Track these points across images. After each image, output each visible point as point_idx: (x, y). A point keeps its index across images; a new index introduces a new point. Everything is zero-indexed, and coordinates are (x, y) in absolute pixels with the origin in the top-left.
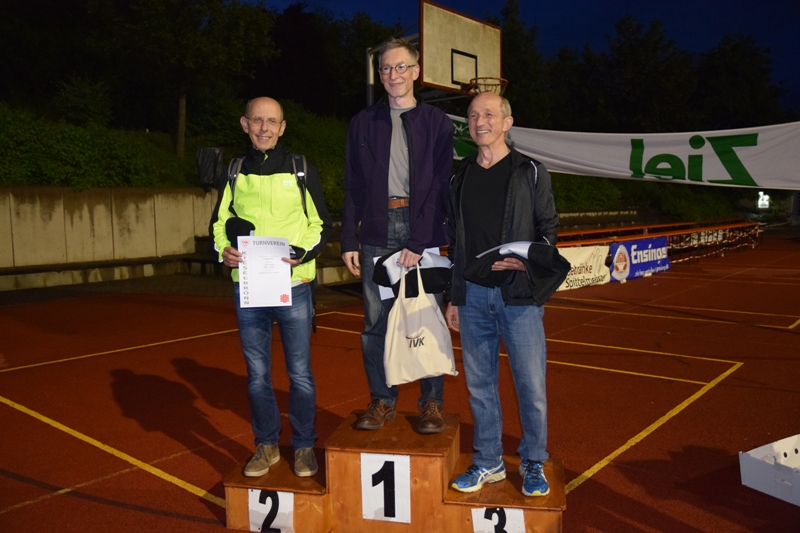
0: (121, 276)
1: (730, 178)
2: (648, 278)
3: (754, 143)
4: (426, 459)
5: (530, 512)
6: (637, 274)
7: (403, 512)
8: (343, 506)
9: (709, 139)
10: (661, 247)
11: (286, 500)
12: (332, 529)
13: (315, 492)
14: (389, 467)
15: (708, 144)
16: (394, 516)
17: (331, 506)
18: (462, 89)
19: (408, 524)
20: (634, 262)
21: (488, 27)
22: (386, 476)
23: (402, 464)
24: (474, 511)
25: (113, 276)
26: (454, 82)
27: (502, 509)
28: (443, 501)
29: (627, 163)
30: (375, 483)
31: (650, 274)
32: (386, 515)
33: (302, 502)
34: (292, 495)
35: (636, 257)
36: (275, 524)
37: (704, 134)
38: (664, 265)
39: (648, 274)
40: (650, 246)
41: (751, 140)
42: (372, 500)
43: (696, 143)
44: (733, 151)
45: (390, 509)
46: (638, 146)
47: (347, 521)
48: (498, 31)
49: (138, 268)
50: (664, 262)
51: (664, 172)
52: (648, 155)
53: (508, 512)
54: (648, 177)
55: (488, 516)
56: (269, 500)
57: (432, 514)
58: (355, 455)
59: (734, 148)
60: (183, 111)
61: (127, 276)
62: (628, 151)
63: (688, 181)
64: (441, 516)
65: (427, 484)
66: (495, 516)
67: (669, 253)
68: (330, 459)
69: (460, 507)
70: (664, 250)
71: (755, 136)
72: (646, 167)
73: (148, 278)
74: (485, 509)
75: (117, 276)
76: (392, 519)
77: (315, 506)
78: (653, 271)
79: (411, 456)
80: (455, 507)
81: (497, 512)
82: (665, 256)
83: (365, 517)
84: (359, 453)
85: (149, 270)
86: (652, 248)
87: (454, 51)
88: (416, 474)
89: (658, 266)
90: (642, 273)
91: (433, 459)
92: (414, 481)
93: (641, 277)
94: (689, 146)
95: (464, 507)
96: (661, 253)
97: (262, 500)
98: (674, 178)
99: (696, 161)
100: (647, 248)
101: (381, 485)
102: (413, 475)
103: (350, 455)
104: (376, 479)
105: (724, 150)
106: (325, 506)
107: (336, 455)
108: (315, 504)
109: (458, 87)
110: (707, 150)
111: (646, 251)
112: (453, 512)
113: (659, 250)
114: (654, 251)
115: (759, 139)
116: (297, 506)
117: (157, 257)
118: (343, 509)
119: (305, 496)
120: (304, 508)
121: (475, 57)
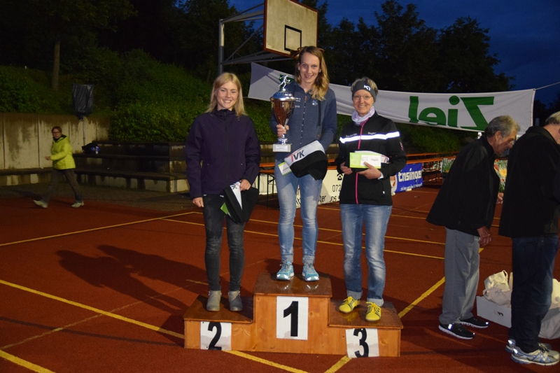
0: (12, 183)
1: (476, 126)
2: (409, 192)
3: (492, 103)
4: (319, 300)
5: (382, 331)
6: (402, 189)
7: (303, 333)
8: (264, 331)
9: (463, 99)
10: (418, 170)
11: (227, 328)
12: (256, 345)
13: (246, 322)
14: (295, 305)
15: (461, 102)
16: (297, 335)
17: (256, 332)
18: (291, 55)
19: (305, 341)
20: (400, 180)
21: (309, 10)
22: (293, 310)
23: (303, 303)
24: (347, 331)
25: (6, 183)
26: (286, 49)
27: (364, 329)
28: (328, 325)
29: (407, 113)
30: (286, 315)
31: (411, 190)
32: (292, 335)
33: (236, 329)
34: (230, 324)
35: (401, 177)
36: (218, 344)
37: (460, 95)
38: (419, 183)
39: (409, 189)
40: (411, 170)
41: (489, 101)
42: (283, 326)
43: (454, 101)
44: (478, 108)
45: (294, 332)
46: (414, 101)
47: (266, 340)
48: (316, 13)
49: (26, 176)
50: (419, 181)
51: (432, 119)
52: (421, 107)
53: (368, 331)
54: (421, 122)
55: (356, 334)
56: (215, 329)
57: (321, 334)
58: (273, 298)
59: (479, 106)
60: (58, 55)
61: (17, 183)
62: (408, 103)
63: (447, 127)
64: (327, 335)
65: (318, 315)
66: (360, 334)
67: (423, 174)
68: (257, 300)
69: (338, 329)
70: (420, 172)
71: (492, 98)
72: (420, 115)
73: (34, 184)
74: (354, 329)
75: (9, 183)
76: (295, 338)
77: (246, 331)
78: (412, 187)
79: (309, 297)
80: (336, 329)
81: (361, 331)
82: (420, 177)
83: (278, 337)
84: (276, 296)
85: (34, 179)
86: (412, 171)
87: (286, 27)
88: (312, 309)
89: (416, 183)
90: (405, 188)
91: (323, 299)
92: (310, 314)
93: (404, 191)
94: (449, 103)
95: (341, 329)
96: (417, 175)
97: (210, 329)
98: (438, 124)
99: (453, 113)
100: (409, 171)
101: (289, 317)
102: (310, 309)
103: (270, 298)
104: (286, 313)
105: (472, 107)
106: (252, 331)
107: (261, 298)
108: (245, 329)
109: (289, 53)
110: (461, 106)
111: (408, 173)
112: (334, 331)
113: (416, 172)
114: (413, 173)
115: (495, 100)
116: (233, 332)
117: (40, 168)
118: (264, 332)
119: (239, 325)
120: (238, 333)
121: (300, 31)
